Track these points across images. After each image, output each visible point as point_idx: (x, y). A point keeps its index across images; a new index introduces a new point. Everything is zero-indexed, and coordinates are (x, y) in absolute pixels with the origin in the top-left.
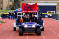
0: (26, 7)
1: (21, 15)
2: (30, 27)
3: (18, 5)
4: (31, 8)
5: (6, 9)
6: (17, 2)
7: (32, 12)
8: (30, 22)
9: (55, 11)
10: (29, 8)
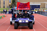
0: (20, 5)
1: (16, 12)
2: (24, 22)
3: (15, 5)
4: (24, 6)
5: (7, 8)
6: (14, 3)
7: (25, 9)
8: (24, 18)
9: (39, 9)
10: (23, 6)
